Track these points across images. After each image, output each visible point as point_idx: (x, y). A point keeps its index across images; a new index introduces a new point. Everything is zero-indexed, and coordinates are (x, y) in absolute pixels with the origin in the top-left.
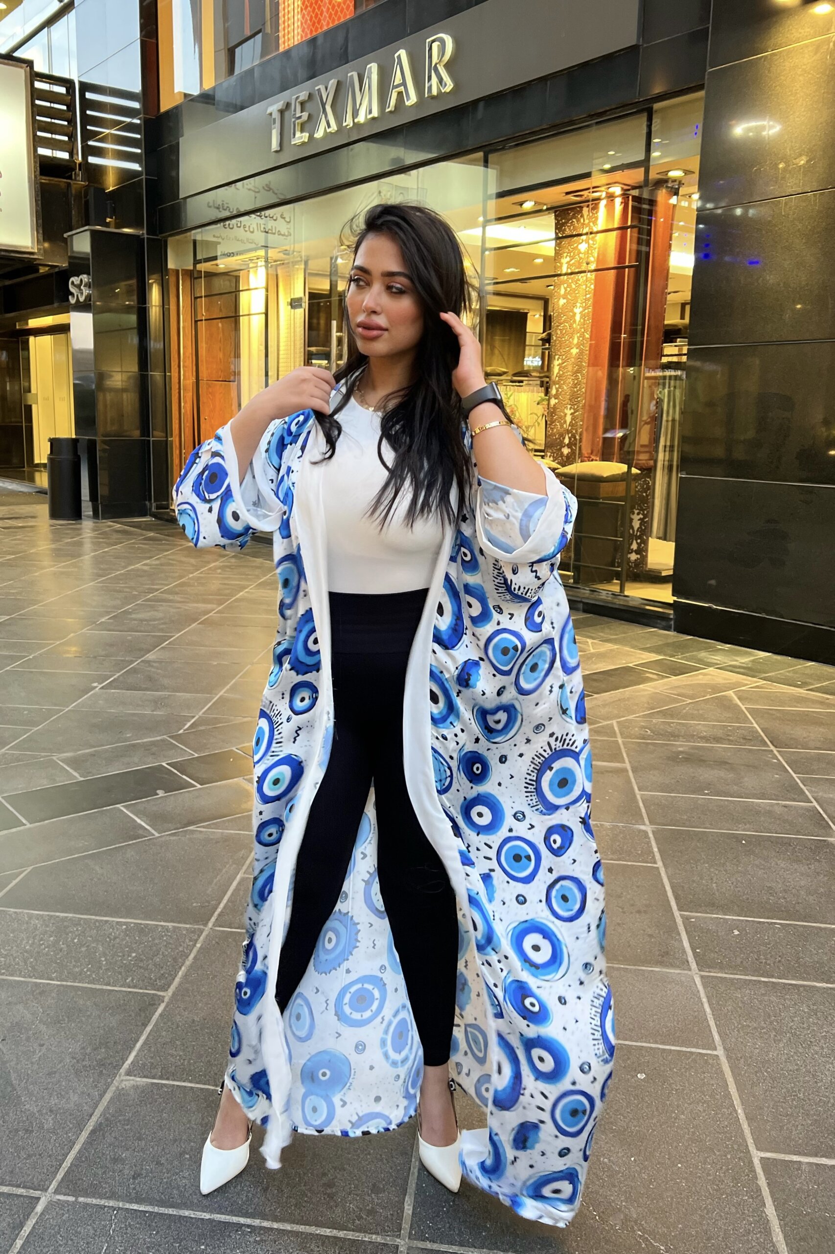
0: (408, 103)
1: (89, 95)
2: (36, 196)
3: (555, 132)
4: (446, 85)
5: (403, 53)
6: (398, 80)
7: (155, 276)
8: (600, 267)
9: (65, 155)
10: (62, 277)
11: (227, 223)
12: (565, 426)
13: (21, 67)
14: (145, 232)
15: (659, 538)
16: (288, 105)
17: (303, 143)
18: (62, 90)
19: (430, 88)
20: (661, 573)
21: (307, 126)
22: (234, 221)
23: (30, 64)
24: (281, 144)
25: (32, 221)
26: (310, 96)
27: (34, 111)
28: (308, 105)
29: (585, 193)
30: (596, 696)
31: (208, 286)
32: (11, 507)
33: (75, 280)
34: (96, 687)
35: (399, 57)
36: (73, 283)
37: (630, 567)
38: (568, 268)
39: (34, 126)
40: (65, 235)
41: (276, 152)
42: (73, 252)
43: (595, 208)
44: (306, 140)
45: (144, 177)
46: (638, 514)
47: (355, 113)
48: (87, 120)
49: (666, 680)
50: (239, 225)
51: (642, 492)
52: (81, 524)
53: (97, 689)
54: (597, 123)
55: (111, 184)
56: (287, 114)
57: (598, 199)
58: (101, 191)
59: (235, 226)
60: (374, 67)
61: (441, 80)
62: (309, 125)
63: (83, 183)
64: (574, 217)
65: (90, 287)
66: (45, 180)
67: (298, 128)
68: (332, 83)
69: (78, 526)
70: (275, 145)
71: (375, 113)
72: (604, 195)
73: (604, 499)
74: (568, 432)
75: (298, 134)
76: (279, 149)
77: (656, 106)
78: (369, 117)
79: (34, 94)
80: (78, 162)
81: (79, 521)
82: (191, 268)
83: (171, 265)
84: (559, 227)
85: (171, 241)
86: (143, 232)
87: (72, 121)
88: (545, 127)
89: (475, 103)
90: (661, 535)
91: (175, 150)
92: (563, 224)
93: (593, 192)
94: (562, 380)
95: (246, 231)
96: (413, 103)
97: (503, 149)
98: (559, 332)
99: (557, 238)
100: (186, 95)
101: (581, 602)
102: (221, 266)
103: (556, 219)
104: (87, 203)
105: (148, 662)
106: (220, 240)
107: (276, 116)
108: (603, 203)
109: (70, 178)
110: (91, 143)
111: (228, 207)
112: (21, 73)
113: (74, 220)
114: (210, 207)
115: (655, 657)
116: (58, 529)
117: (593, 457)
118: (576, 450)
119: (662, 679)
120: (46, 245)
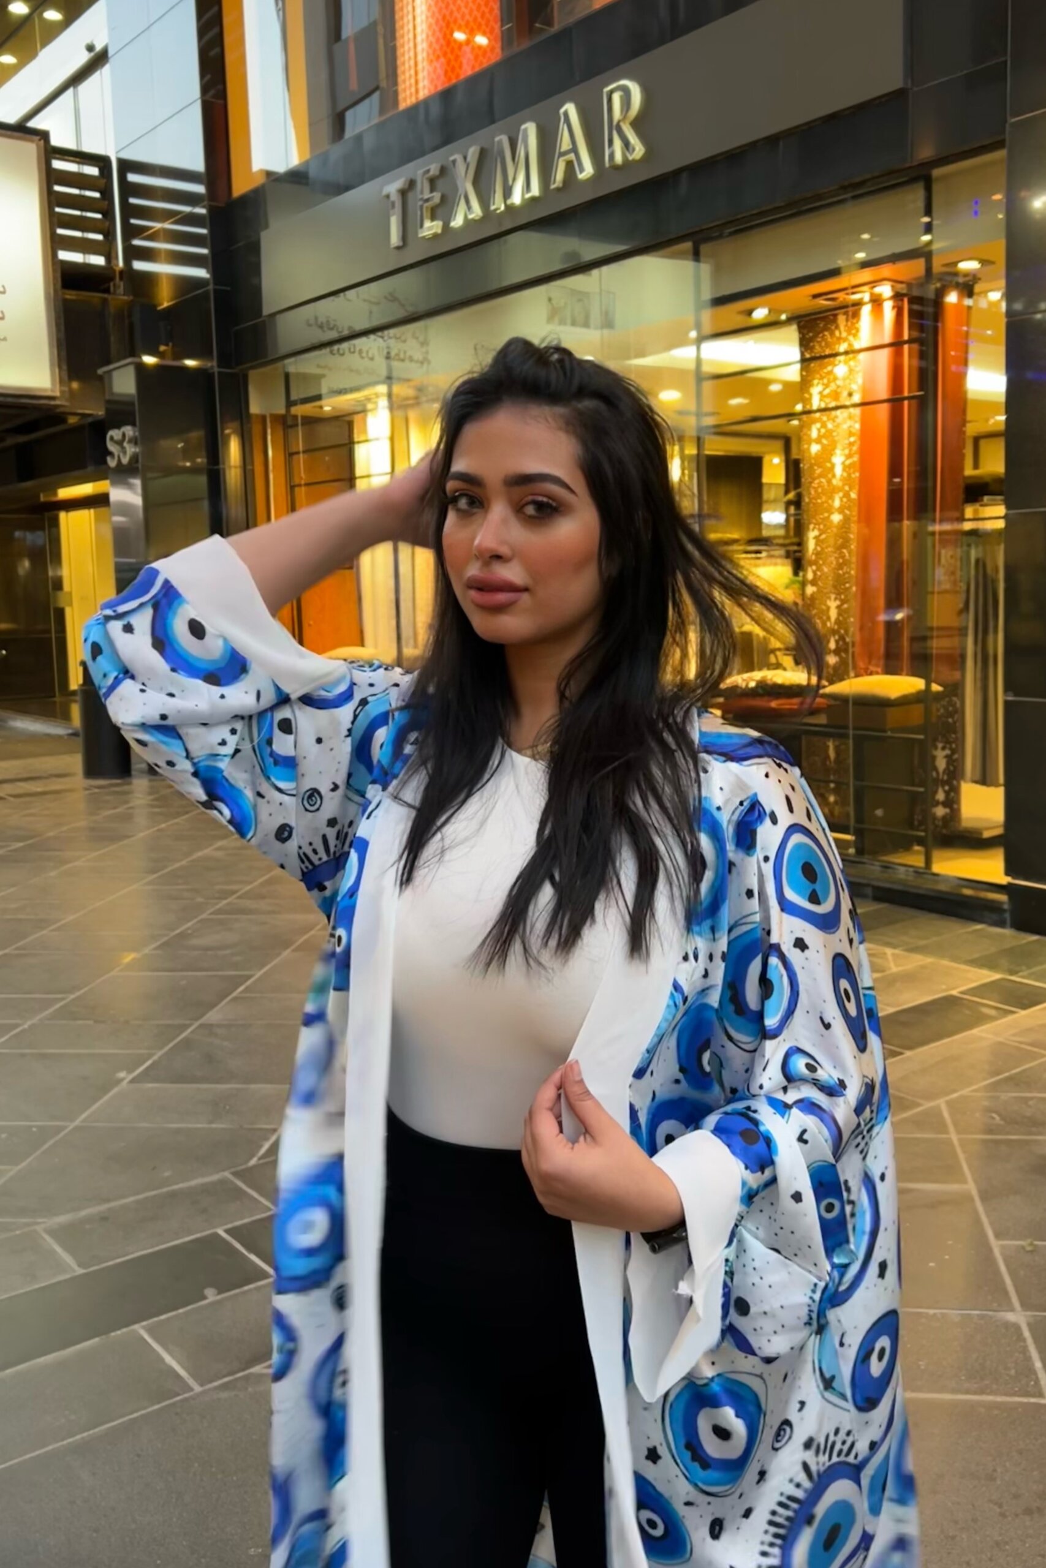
0: (581, 176)
1: (132, 178)
2: (57, 318)
3: (794, 211)
4: (634, 150)
5: (570, 108)
6: (565, 144)
7: (230, 425)
8: (867, 400)
9: (99, 260)
10: (98, 429)
11: (336, 347)
12: (828, 624)
13: (32, 141)
14: (215, 363)
15: (976, 782)
16: (412, 184)
17: (435, 236)
18: (93, 171)
19: (612, 156)
20: (981, 834)
21: (439, 212)
22: (345, 346)
23: (44, 135)
24: (404, 237)
25: (51, 353)
26: (443, 170)
27: (51, 200)
28: (440, 183)
29: (841, 296)
30: (908, 1053)
31: (308, 438)
32: (30, 761)
33: (115, 433)
34: (122, 1080)
35: (566, 114)
36: (112, 438)
37: (936, 826)
38: (821, 400)
39: (52, 221)
40: (100, 371)
41: (398, 248)
42: (112, 394)
43: (856, 315)
44: (439, 231)
45: (211, 287)
46: (943, 748)
47: (507, 192)
48: (129, 211)
49: (1010, 1018)
50: (352, 350)
51: (947, 717)
52: (130, 784)
53: (125, 1083)
54: (855, 197)
55: (165, 299)
56: (410, 195)
57: (858, 304)
58: (150, 308)
59: (347, 351)
60: (530, 130)
61: (626, 144)
62: (442, 209)
63: (126, 298)
64: (826, 329)
65: (136, 443)
66: (71, 295)
67: (427, 214)
68: (473, 152)
69: (126, 788)
70: (395, 239)
71: (535, 190)
72: (866, 297)
73: (893, 730)
74: (834, 632)
75: (428, 224)
76: (401, 244)
77: (936, 172)
78: (528, 196)
79: (51, 177)
80: (117, 269)
81: (127, 780)
82: (282, 411)
83: (255, 408)
84: (805, 343)
85: (254, 375)
86: (212, 364)
87: (108, 214)
88: (777, 204)
89: (677, 173)
90: (978, 776)
91: (255, 248)
92: (811, 340)
93: (853, 293)
94: (821, 558)
95: (362, 358)
96: (589, 176)
97: (720, 236)
98: (813, 492)
99: (803, 360)
100: (269, 174)
101: (868, 885)
102: (327, 409)
103: (800, 332)
104: (131, 326)
105: (209, 1027)
106: (325, 372)
107: (395, 197)
108: (866, 311)
109: (107, 291)
110: (136, 242)
111: (335, 325)
112: (30, 149)
113: (114, 348)
114: (310, 325)
115: (990, 976)
116: (95, 793)
117: (872, 668)
118: (847, 658)
119: (1004, 1016)
120: (75, 385)
